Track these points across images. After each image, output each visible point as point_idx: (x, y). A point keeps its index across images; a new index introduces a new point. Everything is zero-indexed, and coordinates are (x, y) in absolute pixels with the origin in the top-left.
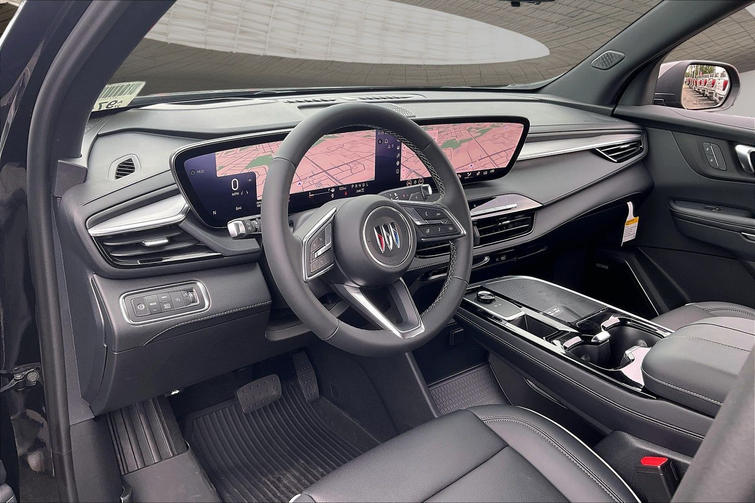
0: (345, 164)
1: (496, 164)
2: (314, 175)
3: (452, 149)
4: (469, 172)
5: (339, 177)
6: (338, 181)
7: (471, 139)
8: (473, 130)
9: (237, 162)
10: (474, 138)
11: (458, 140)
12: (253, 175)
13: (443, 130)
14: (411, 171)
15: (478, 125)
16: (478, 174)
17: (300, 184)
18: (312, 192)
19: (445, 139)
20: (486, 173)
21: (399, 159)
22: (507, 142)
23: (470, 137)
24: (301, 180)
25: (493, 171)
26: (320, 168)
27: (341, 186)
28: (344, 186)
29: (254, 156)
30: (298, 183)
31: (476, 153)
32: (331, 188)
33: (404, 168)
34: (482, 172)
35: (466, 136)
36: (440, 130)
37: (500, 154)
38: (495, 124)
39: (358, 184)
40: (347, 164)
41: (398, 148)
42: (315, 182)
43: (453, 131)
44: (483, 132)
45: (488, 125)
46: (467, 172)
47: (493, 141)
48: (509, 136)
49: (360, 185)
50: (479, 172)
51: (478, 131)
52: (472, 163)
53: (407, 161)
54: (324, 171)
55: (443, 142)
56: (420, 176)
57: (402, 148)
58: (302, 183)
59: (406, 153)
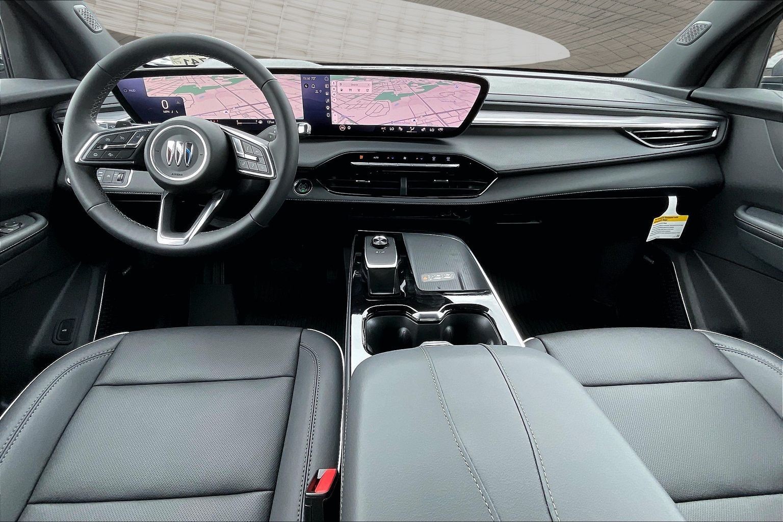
1: (445, 123)
2: (240, 107)
3: (389, 101)
4: (412, 127)
5: (265, 112)
6: (265, 115)
7: (413, 94)
8: (414, 85)
9: (164, 87)
10: (417, 93)
11: (397, 93)
12: (181, 99)
13: (377, 81)
14: (343, 117)
15: (420, 80)
16: (422, 130)
17: (226, 112)
18: (240, 121)
19: (380, 91)
20: (432, 130)
21: (330, 104)
22: (458, 101)
23: (411, 92)
24: (227, 109)
25: (442, 129)
26: (244, 101)
27: (268, 120)
28: (272, 120)
29: (180, 84)
31: (420, 109)
32: (258, 120)
33: (335, 113)
34: (428, 128)
35: (406, 90)
36: (375, 82)
37: (450, 113)
38: (443, 81)
41: (327, 94)
42: (242, 113)
43: (390, 83)
44: (427, 88)
45: (434, 81)
46: (410, 127)
47: (441, 99)
48: (462, 96)
50: (424, 129)
51: (420, 86)
52: (415, 118)
53: (337, 107)
54: (249, 105)
55: (378, 94)
56: (354, 122)
57: (332, 94)
58: (228, 112)
59: (336, 100)
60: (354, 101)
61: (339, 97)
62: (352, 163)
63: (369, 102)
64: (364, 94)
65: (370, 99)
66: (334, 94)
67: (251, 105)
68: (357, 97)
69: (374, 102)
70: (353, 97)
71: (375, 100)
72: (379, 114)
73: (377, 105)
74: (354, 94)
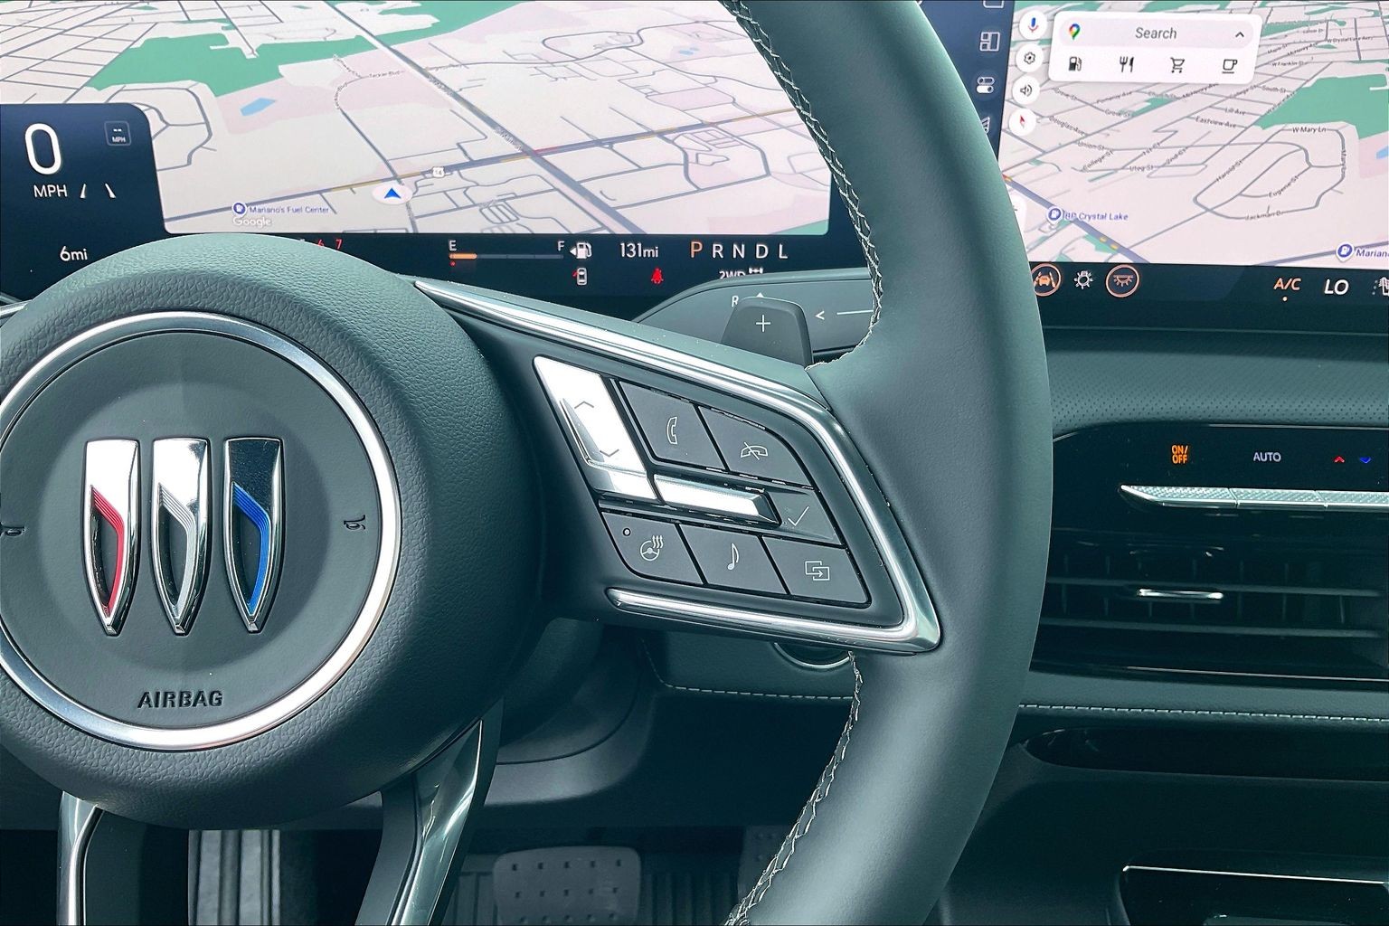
0: (650, 133)
2: (472, 164)
3: (1350, 131)
5: (617, 192)
6: (612, 212)
12: (134, 120)
14: (1060, 217)
17: (392, 193)
18: (466, 241)
24: (397, 178)
26: (504, 132)
27: (626, 238)
28: (648, 240)
29: (133, 33)
30: (387, 187)
32: (572, 240)
39: (728, 241)
40: (661, 134)
42: (480, 195)
43: (1369, 27)
49: (739, 251)
53: (1035, 161)
54: (527, 152)
55: (1293, 86)
56: (1122, 250)
57: (1013, 90)
58: (405, 191)
59: (1031, 119)
60: (1140, 131)
61: (1057, 103)
62: (1124, 488)
63: (1226, 134)
64: (1203, 89)
65: (1232, 118)
66: (1026, 90)
67: (537, 155)
68: (1158, 102)
69: (1258, 134)
70: (1139, 101)
71: (1264, 122)
72: (1277, 203)
73: (1271, 152)
74: (1142, 87)
